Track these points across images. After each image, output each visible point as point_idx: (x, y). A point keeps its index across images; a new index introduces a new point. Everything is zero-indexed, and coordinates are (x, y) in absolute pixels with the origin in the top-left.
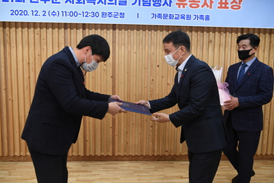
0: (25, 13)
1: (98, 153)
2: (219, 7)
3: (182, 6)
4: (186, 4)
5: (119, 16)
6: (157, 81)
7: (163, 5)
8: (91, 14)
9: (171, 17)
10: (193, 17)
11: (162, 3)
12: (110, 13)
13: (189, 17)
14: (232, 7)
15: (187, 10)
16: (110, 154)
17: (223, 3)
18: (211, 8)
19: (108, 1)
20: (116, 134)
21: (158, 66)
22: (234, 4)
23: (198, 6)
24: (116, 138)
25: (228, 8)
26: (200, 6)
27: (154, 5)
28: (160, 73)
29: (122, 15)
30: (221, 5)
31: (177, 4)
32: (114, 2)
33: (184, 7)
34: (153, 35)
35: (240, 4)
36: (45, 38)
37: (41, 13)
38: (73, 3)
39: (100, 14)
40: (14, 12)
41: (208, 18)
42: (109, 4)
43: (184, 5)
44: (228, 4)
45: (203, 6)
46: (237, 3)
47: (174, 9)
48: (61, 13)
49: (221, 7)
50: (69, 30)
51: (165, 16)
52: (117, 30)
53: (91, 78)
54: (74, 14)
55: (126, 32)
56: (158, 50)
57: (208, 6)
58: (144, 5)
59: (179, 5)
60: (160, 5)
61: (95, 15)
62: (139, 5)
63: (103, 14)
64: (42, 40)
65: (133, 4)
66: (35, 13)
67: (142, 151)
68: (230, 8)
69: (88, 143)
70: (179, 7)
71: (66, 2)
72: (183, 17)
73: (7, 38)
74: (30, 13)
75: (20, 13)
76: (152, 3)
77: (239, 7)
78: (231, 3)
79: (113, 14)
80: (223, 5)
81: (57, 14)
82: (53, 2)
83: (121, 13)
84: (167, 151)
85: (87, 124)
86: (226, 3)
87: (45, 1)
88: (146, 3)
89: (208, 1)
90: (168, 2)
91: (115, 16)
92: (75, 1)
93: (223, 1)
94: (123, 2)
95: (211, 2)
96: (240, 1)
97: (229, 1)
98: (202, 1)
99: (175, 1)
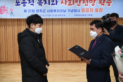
1: (57, 60)
2: (95, 12)
6: (76, 36)
7: (77, 12)
9: (80, 15)
10: (87, 15)
13: (86, 15)
15: (85, 13)
16: (61, 60)
19: (60, 11)
20: (63, 53)
21: (76, 31)
23: (88, 11)
24: (63, 55)
29: (65, 15)
32: (62, 11)
41: (92, 15)
43: (84, 11)
47: (81, 13)
48: (46, 15)
51: (78, 15)
53: (55, 36)
57: (92, 12)
59: (82, 11)
61: (56, 15)
62: (70, 12)
63: (59, 15)
67: (71, 59)
69: (54, 56)
72: (84, 15)
76: (74, 11)
82: (43, 12)
86: (98, 10)
87: (41, 12)
88: (72, 11)
89: (92, 10)
90: (79, 11)
91: (62, 16)
92: (50, 11)
93: (97, 10)
94: (65, 11)
95: (93, 10)
96: (102, 9)
97: (99, 10)
98: (90, 10)
99: (81, 10)
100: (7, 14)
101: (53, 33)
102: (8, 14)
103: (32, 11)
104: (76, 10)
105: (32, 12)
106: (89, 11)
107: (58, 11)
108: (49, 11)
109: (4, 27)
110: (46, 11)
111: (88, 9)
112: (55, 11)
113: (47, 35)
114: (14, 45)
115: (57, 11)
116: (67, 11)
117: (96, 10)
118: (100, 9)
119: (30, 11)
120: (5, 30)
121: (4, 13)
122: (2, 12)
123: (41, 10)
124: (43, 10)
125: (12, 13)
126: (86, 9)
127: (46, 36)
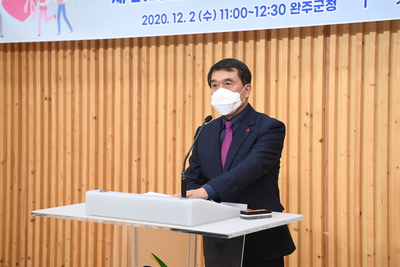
0: (163, 19)
5: (324, 8)
8: (271, 11)
12: (307, 4)
29: (331, 5)
36: (201, 62)
37: (187, 17)
39: (289, 8)
40: (147, 20)
48: (219, 14)
50: (241, 42)
52: (333, 37)
54: (240, 13)
55: (353, 37)
61: (278, 10)
63: (293, 6)
64: (196, 66)
66: (178, 18)
73: (144, 66)
74: (170, 18)
75: (156, 19)
79: (313, 4)
81: (213, 16)
83: (329, 1)
91: (318, 9)
100: (43, 20)
102: (47, 20)
109: (43, 90)
114: (76, 186)
120: (46, 103)
121: (32, 13)
122: (26, 10)
125: (62, 7)
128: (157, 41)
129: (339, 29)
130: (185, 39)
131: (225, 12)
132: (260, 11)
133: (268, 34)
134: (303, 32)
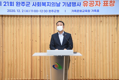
0: (14, 11)
2: (103, 6)
3: (85, 6)
4: (88, 5)
5: (56, 12)
6: (75, 41)
7: (77, 6)
8: (44, 11)
9: (81, 11)
10: (91, 11)
11: (76, 5)
12: (53, 10)
13: (89, 11)
14: (110, 5)
15: (88, 8)
17: (106, 4)
18: (100, 6)
19: (51, 5)
21: (75, 34)
22: (111, 4)
23: (93, 5)
25: (108, 6)
26: (94, 6)
27: (72, 6)
28: (77, 37)
30: (105, 5)
31: (83, 5)
32: (54, 5)
33: (87, 6)
34: (72, 19)
35: (114, 3)
36: (21, 22)
38: (36, 6)
39: (48, 11)
40: (9, 11)
41: (98, 11)
42: (52, 6)
43: (87, 5)
44: (108, 4)
45: (96, 6)
46: (112, 3)
47: (82, 8)
49: (104, 6)
50: (33, 17)
51: (78, 11)
53: (43, 41)
54: (36, 11)
55: (60, 18)
56: (75, 26)
57: (98, 5)
58: (68, 6)
59: (84, 5)
60: (76, 6)
61: (46, 11)
62: (66, 6)
63: (49, 11)
64: (20, 23)
65: (63, 6)
66: (18, 11)
68: (109, 5)
69: (42, 72)
70: (84, 6)
71: (33, 6)
72: (86, 11)
73: (4, 22)
74: (16, 11)
75: (12, 11)
76: (72, 5)
77: (114, 5)
78: (110, 3)
79: (54, 10)
80: (106, 5)
81: (29, 11)
82: (27, 6)
83: (58, 10)
84: (81, 77)
85: (42, 63)
86: (107, 4)
87: (23, 5)
88: (69, 5)
89: (98, 3)
90: (79, 4)
91: (55, 12)
92: (37, 5)
93: (106, 2)
94: (58, 5)
95: (100, 3)
96: (114, 2)
97: (109, 2)
98: (95, 3)
99: (82, 4)
101: (40, 37)
103: (9, 3)
104: (75, 3)
105: (9, 5)
106: (95, 5)
107: (49, 4)
108: (35, 4)
110: (31, 4)
111: (93, 2)
112: (44, 4)
113: (32, 40)
115: (47, 4)
116: (62, 4)
117: (104, 4)
118: (111, 2)
119: (7, 4)
123: (23, 3)
124: (26, 3)
126: (90, 2)
127: (30, 41)
128: (8, 16)
129: (57, 16)
130: (17, 16)
131: (32, 11)
132: (41, 11)
133: (40, 16)
134: (49, 16)
